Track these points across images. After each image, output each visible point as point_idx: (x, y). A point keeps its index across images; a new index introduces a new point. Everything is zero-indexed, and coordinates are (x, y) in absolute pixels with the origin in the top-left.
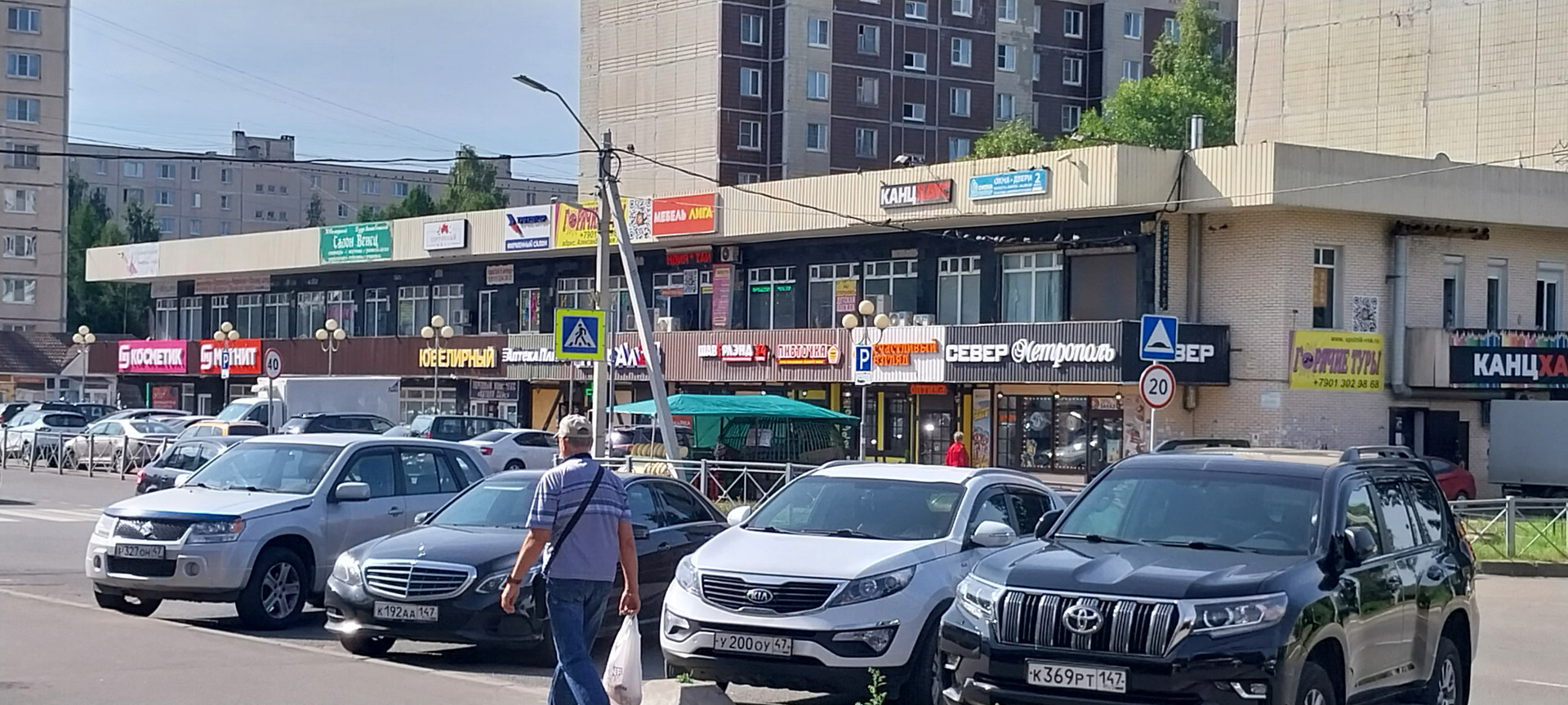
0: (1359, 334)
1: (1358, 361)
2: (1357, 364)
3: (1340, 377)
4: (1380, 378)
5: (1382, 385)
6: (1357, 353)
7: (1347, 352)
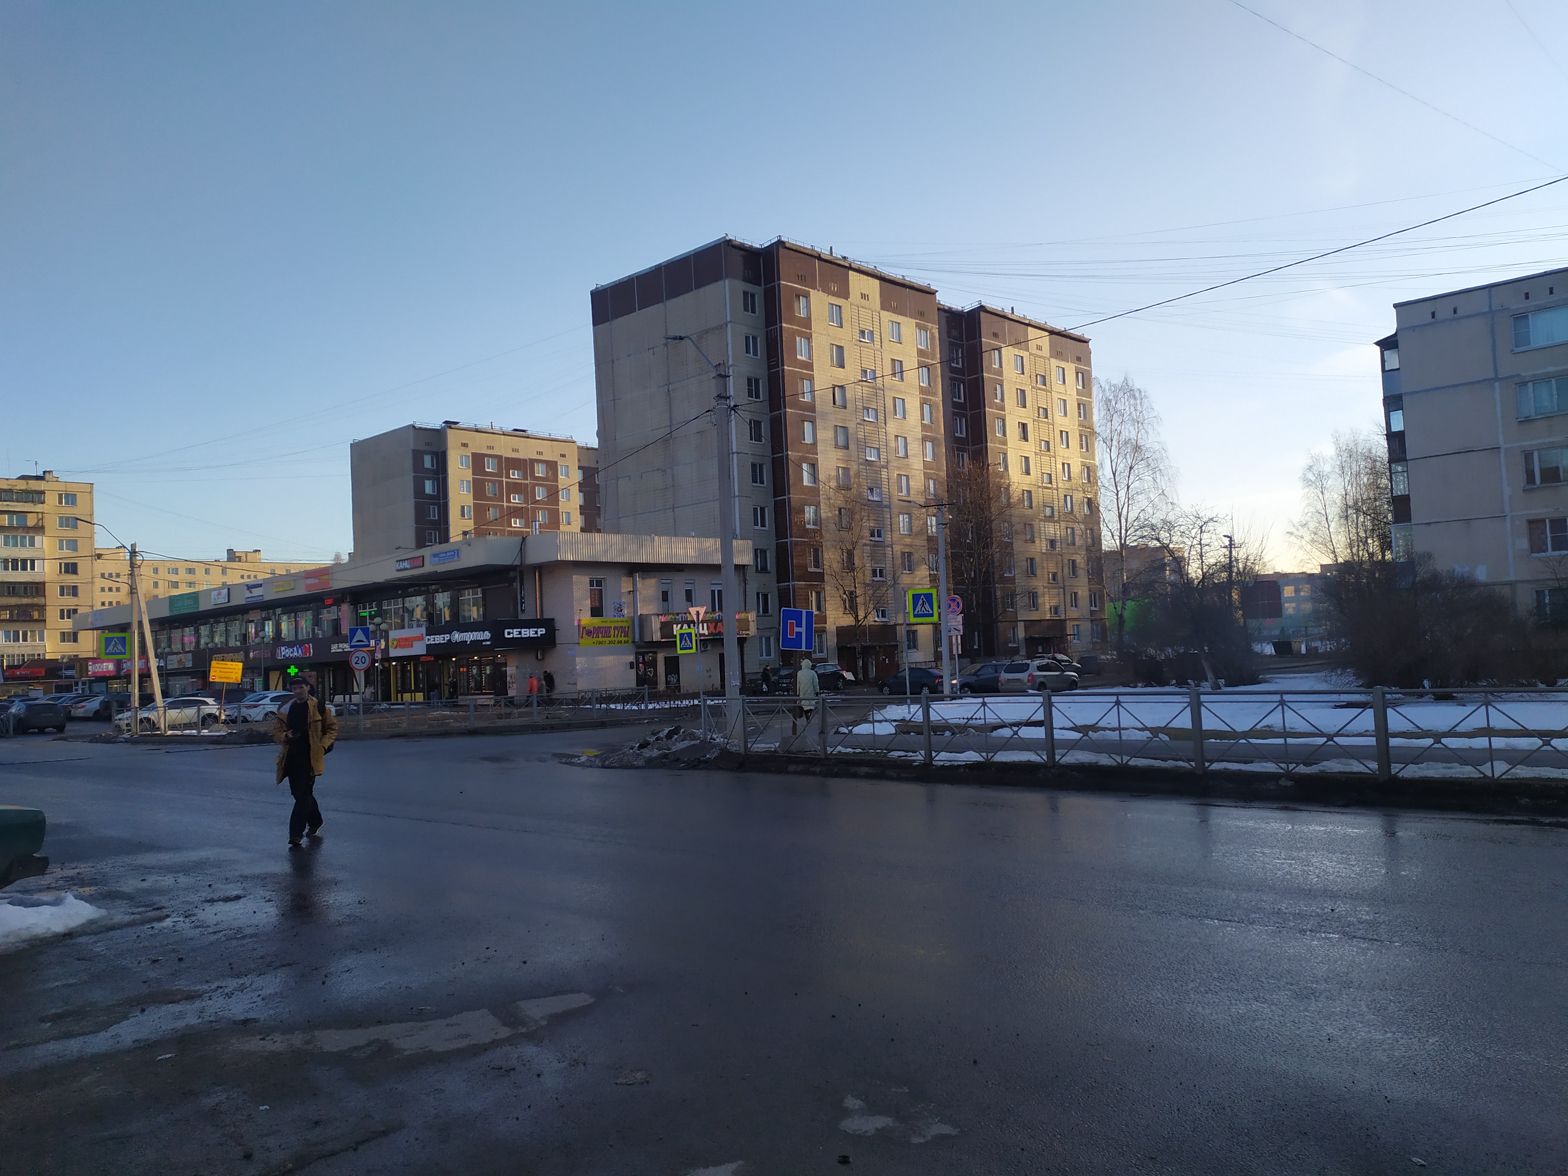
0: (617, 619)
1: (616, 631)
2: (616, 633)
3: (608, 639)
4: (630, 639)
5: (630, 641)
6: (615, 628)
7: (611, 627)
